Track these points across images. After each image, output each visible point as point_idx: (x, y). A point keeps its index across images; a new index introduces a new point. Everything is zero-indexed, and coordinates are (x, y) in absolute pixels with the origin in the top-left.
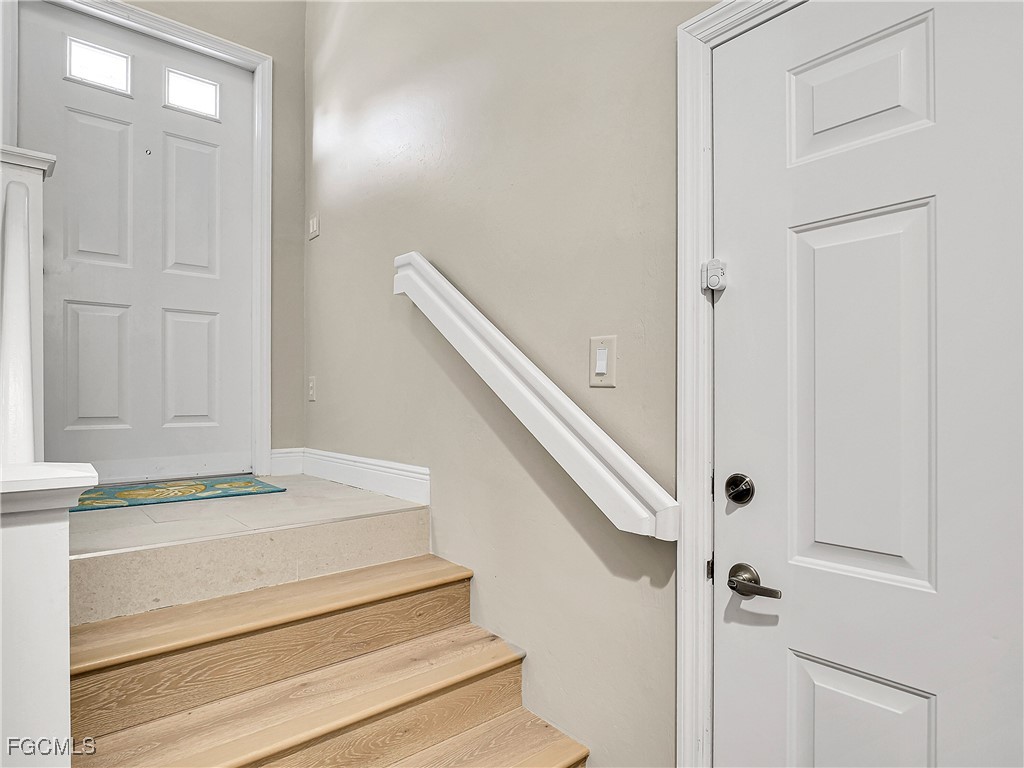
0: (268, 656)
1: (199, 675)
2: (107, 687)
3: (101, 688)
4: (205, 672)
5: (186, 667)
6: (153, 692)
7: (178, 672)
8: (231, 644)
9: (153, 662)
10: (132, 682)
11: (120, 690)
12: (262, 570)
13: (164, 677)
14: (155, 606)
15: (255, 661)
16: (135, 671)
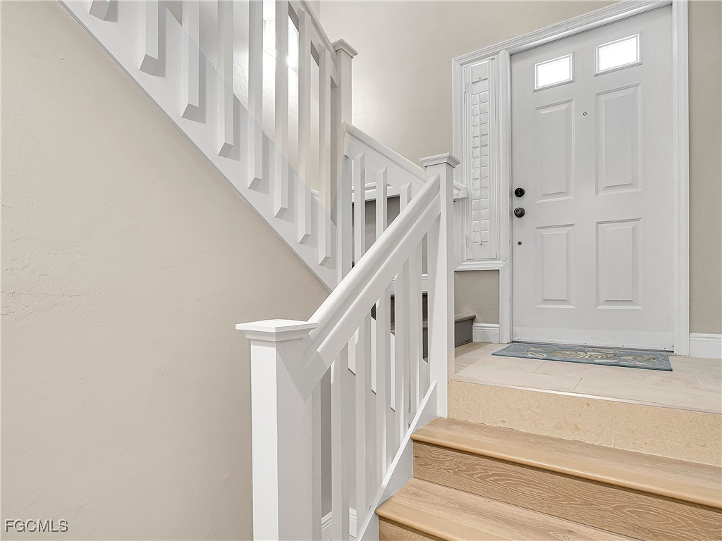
0: (550, 493)
1: (499, 480)
2: (449, 459)
3: (446, 458)
4: (503, 480)
5: (490, 470)
6: (471, 475)
7: (486, 471)
8: (520, 469)
9: (471, 457)
10: (460, 463)
11: (455, 465)
12: (579, 426)
13: (477, 470)
14: (503, 425)
15: (539, 491)
16: (462, 457)
